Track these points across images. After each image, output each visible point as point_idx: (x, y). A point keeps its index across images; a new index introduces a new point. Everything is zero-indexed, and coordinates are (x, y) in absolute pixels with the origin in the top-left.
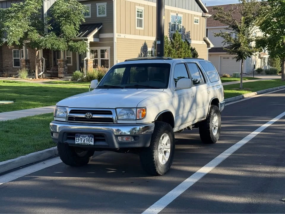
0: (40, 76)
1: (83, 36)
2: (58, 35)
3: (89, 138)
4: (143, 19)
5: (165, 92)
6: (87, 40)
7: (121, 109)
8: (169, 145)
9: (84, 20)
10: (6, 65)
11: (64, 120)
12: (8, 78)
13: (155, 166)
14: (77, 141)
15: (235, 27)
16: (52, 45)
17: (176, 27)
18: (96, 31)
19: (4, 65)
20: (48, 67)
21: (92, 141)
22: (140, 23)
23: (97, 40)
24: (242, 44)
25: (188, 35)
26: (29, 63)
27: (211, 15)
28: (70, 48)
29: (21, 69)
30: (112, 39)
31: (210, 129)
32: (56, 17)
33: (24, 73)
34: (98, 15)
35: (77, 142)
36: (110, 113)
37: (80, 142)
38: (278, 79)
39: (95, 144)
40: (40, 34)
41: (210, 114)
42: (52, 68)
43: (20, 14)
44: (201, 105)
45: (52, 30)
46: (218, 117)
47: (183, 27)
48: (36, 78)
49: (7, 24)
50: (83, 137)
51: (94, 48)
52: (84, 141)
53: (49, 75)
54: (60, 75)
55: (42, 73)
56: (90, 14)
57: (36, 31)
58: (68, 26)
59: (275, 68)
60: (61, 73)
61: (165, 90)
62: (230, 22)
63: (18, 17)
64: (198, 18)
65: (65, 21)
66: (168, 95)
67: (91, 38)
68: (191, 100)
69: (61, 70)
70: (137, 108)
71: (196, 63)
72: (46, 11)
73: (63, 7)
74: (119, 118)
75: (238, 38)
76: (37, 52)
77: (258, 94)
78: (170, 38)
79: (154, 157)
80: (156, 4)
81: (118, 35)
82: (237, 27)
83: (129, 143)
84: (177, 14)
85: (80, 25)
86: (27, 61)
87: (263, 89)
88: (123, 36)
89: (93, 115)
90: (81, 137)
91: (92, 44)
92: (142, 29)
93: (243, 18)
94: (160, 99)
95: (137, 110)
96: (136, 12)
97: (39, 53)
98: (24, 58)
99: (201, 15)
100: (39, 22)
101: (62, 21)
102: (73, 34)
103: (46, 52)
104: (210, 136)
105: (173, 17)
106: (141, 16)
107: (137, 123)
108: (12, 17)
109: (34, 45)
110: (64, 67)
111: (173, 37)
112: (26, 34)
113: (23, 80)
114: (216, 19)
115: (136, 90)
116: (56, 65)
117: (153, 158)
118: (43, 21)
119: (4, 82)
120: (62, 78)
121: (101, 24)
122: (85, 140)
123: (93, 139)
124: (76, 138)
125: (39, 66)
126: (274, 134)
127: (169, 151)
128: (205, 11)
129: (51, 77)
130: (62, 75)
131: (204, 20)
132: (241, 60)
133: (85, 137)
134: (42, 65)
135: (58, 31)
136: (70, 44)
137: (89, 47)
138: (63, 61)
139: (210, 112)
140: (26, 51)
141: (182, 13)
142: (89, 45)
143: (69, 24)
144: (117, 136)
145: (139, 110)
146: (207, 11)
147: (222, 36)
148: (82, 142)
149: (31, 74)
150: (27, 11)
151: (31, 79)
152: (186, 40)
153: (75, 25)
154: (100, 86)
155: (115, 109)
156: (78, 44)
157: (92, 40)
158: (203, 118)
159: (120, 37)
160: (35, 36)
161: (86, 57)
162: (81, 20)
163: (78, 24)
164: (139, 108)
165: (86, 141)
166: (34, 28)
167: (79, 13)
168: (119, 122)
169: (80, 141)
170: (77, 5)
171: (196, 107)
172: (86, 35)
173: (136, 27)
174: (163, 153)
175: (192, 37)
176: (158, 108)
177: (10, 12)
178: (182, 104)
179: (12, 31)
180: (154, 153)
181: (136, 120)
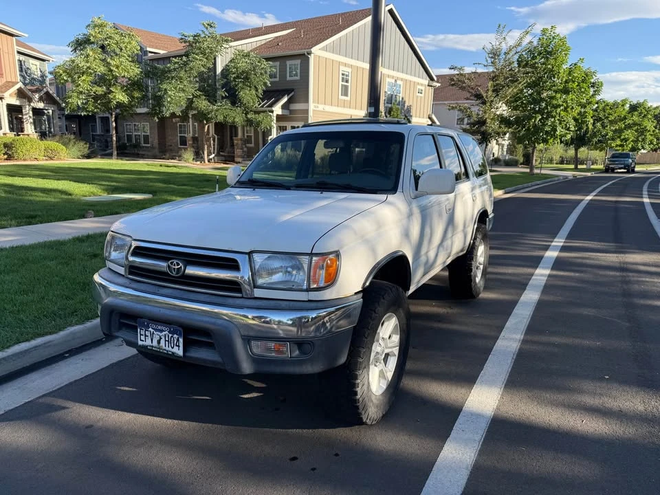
0: (211, 159)
1: (268, 107)
2: (233, 103)
3: (170, 335)
4: (349, 84)
5: (391, 204)
6: (272, 112)
7: (266, 256)
8: (396, 338)
9: (268, 83)
10: (170, 144)
11: (122, 270)
12: (170, 161)
13: (360, 410)
14: (143, 338)
15: (478, 96)
16: (224, 117)
17: (394, 97)
18: (285, 99)
19: (168, 144)
20: (221, 147)
21: (179, 346)
22: (345, 91)
23: (287, 112)
24: (488, 121)
25: (409, 110)
26: (198, 141)
27: (439, 85)
28: (249, 122)
29: (185, 149)
30: (307, 111)
31: (472, 274)
32: (232, 79)
33: (189, 155)
34: (288, 78)
35: (141, 340)
36: (233, 265)
37: (148, 342)
38: (527, 173)
39: (188, 354)
40: (209, 102)
41: (474, 243)
42: (227, 150)
43: (182, 74)
44: (460, 227)
45: (226, 97)
46: (486, 246)
47: (403, 98)
48: (204, 162)
49: (164, 86)
50: (156, 330)
51: (283, 124)
52: (159, 342)
53: (223, 158)
54: (237, 159)
55: (213, 155)
56: (278, 76)
57: (204, 97)
58: (248, 92)
59: (516, 158)
60: (239, 157)
61: (391, 198)
62: (472, 88)
63: (181, 78)
64: (423, 88)
65: (243, 85)
66: (399, 209)
67: (277, 110)
68: (445, 217)
69: (238, 152)
70: (311, 254)
71: (452, 137)
72: (219, 70)
73: (240, 65)
74: (260, 281)
75: (481, 113)
76: (207, 126)
77: (506, 193)
78: (385, 113)
79: (359, 390)
80: (369, 65)
81: (315, 107)
82: (483, 97)
83: (283, 362)
84: (396, 81)
85: (264, 91)
86: (195, 139)
87: (511, 186)
88: (321, 107)
89: (187, 267)
90: (150, 329)
91: (279, 118)
92: (347, 98)
93: (490, 83)
94: (379, 225)
95: (311, 263)
96: (341, 74)
97: (210, 128)
98: (191, 135)
99: (427, 84)
100: (208, 86)
101: (238, 84)
102: (254, 102)
103: (220, 127)
104: (471, 285)
105: (389, 83)
106: (347, 81)
107: (309, 301)
108: (173, 78)
109: (202, 117)
110: (242, 149)
111: (389, 111)
112: (190, 102)
113: (187, 164)
114: (453, 85)
115: (317, 194)
116: (232, 145)
117: (356, 393)
118: (216, 85)
119: (161, 166)
120: (239, 163)
121: (292, 90)
122: (161, 338)
123: (181, 340)
124: (139, 330)
125: (209, 146)
126: (577, 274)
127: (397, 353)
128: (431, 79)
129: (225, 162)
130: (239, 160)
131: (431, 90)
132: (485, 145)
133: (161, 331)
134: (214, 145)
135: (234, 99)
136: (249, 116)
137: (275, 121)
138: (241, 139)
139: (475, 239)
140: (193, 125)
141: (402, 80)
142: (275, 118)
143: (249, 89)
144: (247, 340)
145: (317, 263)
146: (435, 79)
147: (460, 110)
148: (155, 343)
149: (198, 156)
150: (191, 69)
151: (199, 163)
152: (406, 116)
153: (257, 90)
154: (241, 180)
155: (250, 254)
156: (260, 117)
157: (280, 113)
158: (462, 251)
159: (317, 109)
160: (203, 104)
161: (271, 135)
162: (265, 84)
163: (261, 89)
164: (317, 255)
165: (162, 342)
166: (201, 93)
167: (261, 74)
168: (258, 293)
169: (150, 339)
170: (259, 62)
171: (453, 232)
172: (271, 105)
173: (340, 97)
174: (382, 361)
175: (413, 112)
176: (373, 251)
177: (170, 71)
178: (427, 230)
179: (170, 96)
180: (356, 379)
181: (309, 290)
